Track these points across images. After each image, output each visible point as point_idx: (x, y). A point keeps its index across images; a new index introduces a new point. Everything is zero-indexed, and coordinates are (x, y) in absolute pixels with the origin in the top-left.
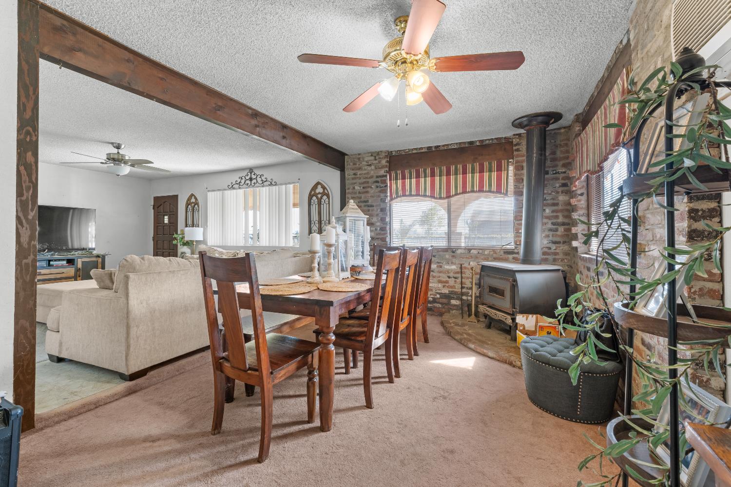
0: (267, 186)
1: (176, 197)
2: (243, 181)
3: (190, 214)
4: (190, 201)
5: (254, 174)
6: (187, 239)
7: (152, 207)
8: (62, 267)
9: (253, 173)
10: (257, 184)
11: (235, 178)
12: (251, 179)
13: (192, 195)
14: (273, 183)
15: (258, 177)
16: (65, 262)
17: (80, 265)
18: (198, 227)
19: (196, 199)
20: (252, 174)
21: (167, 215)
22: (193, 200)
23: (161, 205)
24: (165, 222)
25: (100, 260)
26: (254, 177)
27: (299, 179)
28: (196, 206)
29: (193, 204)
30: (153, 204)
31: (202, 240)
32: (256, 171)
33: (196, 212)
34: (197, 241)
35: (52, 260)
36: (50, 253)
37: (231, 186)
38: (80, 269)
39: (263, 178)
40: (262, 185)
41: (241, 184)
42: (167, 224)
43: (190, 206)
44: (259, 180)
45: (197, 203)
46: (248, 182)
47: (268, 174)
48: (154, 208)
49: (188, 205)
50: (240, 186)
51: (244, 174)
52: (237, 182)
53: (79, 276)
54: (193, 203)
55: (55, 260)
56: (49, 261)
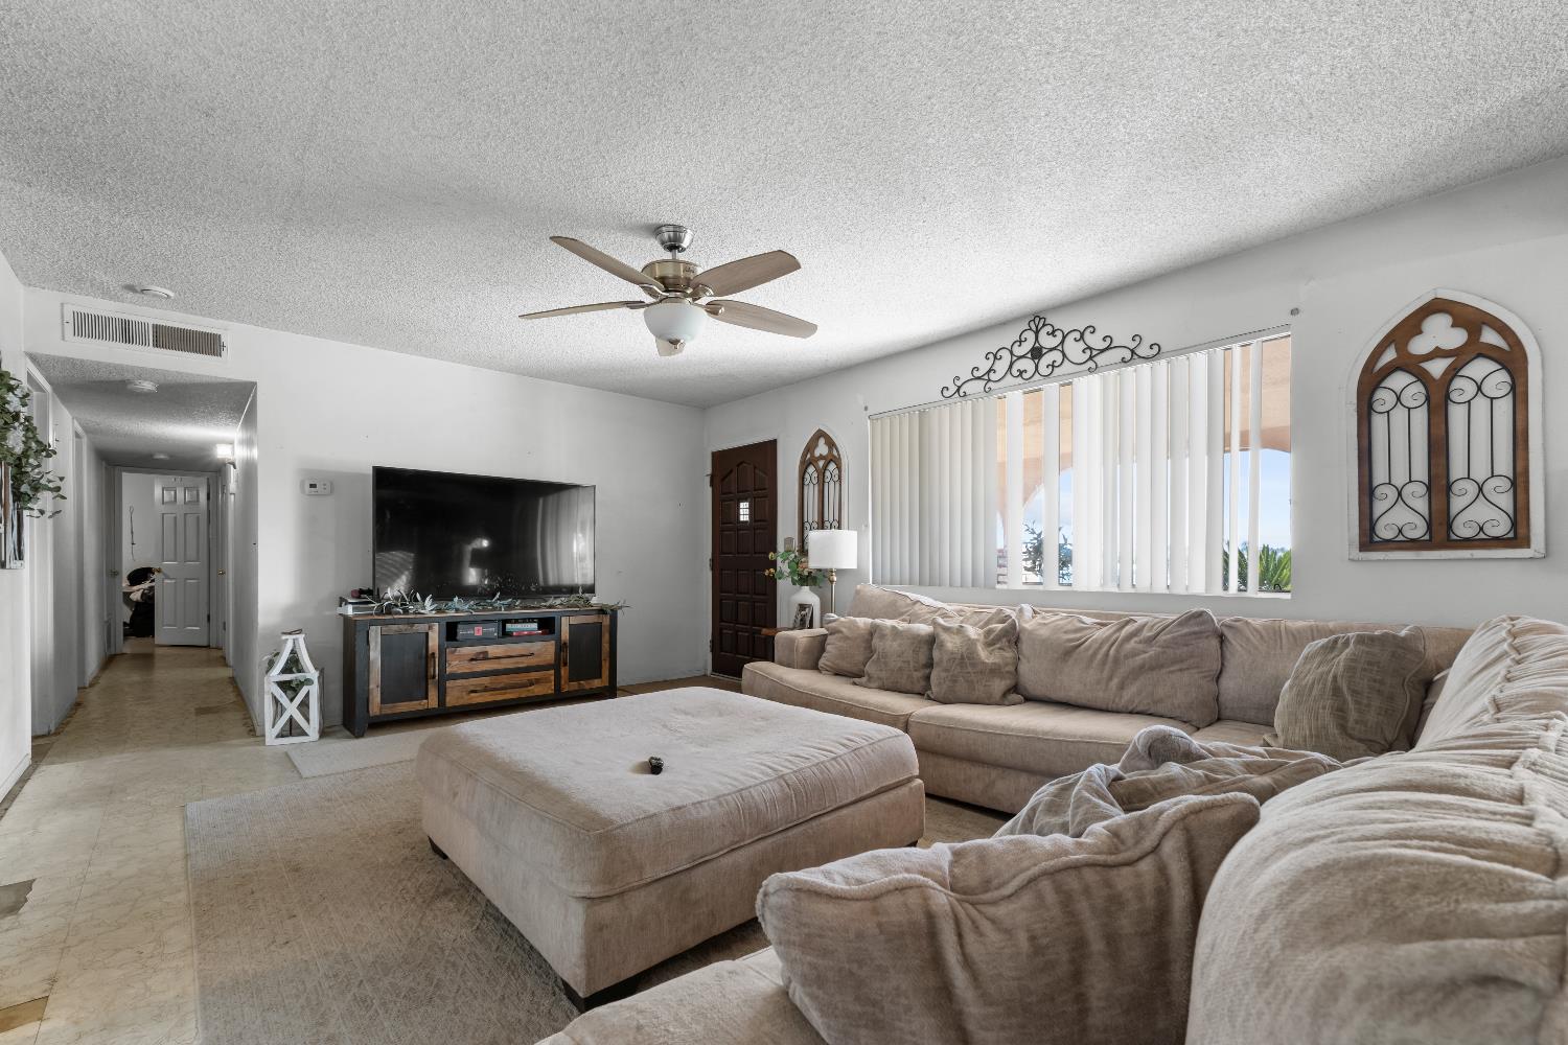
0: (1109, 366)
1: (771, 446)
2: (1001, 367)
3: (812, 493)
4: (813, 455)
5: (1053, 333)
6: (814, 563)
7: (708, 479)
8: (529, 638)
9: (1049, 329)
10: (1067, 367)
11: (974, 357)
12: (1037, 353)
13: (820, 434)
14: (1143, 351)
15: (1070, 340)
16: (535, 626)
17: (565, 635)
18: (839, 528)
19: (831, 444)
20: (1043, 333)
21: (745, 500)
22: (822, 449)
23: (731, 471)
24: (742, 518)
25: (606, 621)
26: (1046, 341)
27: (1294, 312)
28: (832, 466)
29: (822, 460)
30: (709, 471)
31: (855, 567)
32: (1057, 321)
33: (832, 484)
34: (840, 572)
35: (509, 621)
36: (505, 602)
37: (953, 389)
38: (565, 644)
39: (1095, 341)
40: (1091, 364)
41: (993, 376)
42: (746, 522)
43: (811, 469)
44: (1074, 349)
45: (834, 458)
46: (1027, 365)
47: (1116, 323)
48: (712, 484)
49: (805, 464)
50: (990, 384)
51: (1008, 338)
52: (977, 374)
53: (565, 664)
54: (821, 457)
55: (516, 621)
56: (505, 622)
